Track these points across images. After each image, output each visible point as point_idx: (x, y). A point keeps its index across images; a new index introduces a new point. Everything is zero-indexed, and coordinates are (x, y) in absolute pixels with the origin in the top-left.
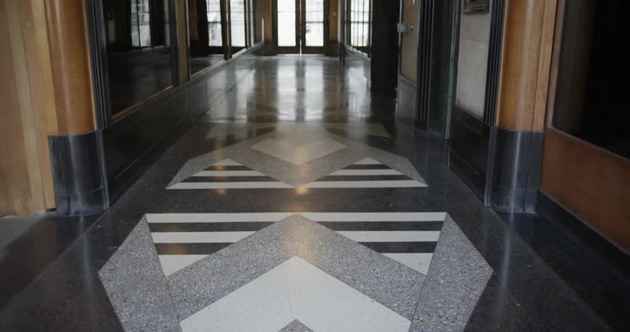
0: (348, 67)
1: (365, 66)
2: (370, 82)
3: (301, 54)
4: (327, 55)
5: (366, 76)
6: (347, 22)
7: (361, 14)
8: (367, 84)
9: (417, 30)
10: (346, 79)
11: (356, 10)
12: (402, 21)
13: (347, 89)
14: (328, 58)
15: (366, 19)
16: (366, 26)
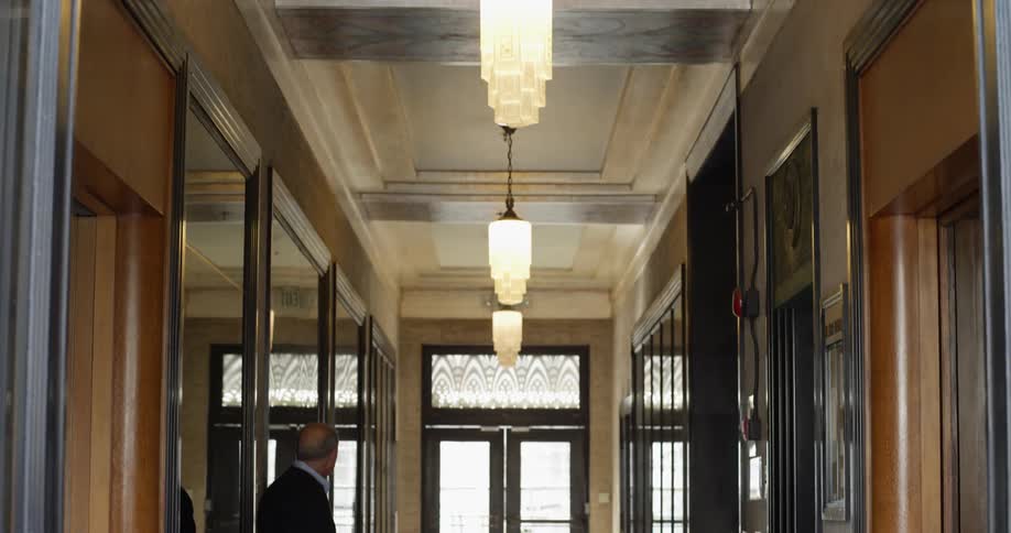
15: (679, 511)
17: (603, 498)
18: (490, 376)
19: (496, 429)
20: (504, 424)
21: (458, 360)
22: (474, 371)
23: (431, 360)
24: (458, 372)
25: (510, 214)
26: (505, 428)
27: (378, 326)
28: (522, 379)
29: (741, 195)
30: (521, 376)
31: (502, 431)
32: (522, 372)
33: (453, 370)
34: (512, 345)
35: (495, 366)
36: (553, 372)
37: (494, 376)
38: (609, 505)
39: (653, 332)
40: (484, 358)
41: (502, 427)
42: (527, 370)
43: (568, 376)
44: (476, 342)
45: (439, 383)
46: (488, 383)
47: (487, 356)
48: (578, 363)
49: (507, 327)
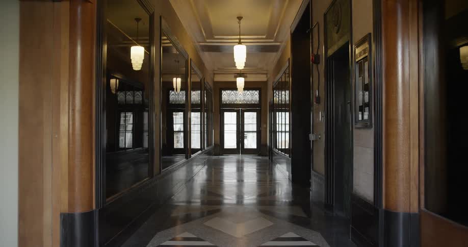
0: (275, 164)
1: (287, 163)
2: (291, 175)
3: (240, 155)
5: (288, 170)
6: (274, 132)
7: (284, 126)
8: (289, 176)
9: (324, 139)
10: (273, 173)
11: (280, 123)
12: (313, 133)
13: (274, 180)
14: (260, 158)
15: (287, 129)
16: (287, 135)
17: (265, 126)
18: (236, 96)
19: (238, 109)
21: (228, 92)
22: (232, 94)
23: (222, 92)
24: (229, 95)
25: (240, 43)
29: (312, 26)
30: (244, 96)
31: (240, 109)
32: (244, 94)
33: (227, 94)
34: (242, 88)
35: (238, 93)
36: (252, 95)
38: (266, 128)
40: (235, 91)
42: (246, 94)
43: (256, 96)
44: (233, 87)
45: (224, 98)
48: (258, 93)
49: (240, 82)
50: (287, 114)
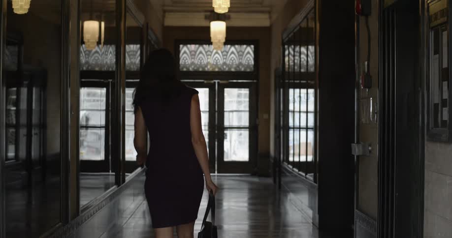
0: (286, 192)
1: (311, 193)
2: (317, 216)
3: (216, 174)
4: (254, 174)
5: (311, 207)
6: (283, 128)
7: (303, 116)
8: (314, 219)
9: (377, 152)
10: (282, 211)
11: (297, 109)
12: (358, 142)
13: (285, 226)
14: (256, 180)
15: (311, 123)
16: (311, 134)
17: (265, 116)
18: (209, 55)
19: (212, 82)
20: (217, 79)
21: (193, 47)
23: (179, 47)
24: (193, 53)
26: (216, 81)
27: (152, 30)
28: (225, 57)
30: (225, 55)
31: (215, 82)
32: (225, 53)
33: (190, 52)
34: (221, 39)
35: (211, 50)
36: (241, 53)
37: (211, 55)
38: (268, 121)
39: (295, 30)
40: (206, 46)
41: (215, 81)
42: (228, 52)
43: (248, 55)
44: (203, 37)
45: (183, 59)
46: (208, 59)
47: (207, 46)
48: (253, 49)
49: (218, 28)
50: (311, 91)
